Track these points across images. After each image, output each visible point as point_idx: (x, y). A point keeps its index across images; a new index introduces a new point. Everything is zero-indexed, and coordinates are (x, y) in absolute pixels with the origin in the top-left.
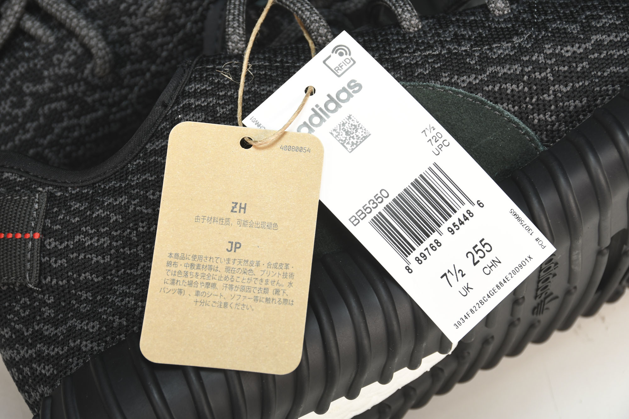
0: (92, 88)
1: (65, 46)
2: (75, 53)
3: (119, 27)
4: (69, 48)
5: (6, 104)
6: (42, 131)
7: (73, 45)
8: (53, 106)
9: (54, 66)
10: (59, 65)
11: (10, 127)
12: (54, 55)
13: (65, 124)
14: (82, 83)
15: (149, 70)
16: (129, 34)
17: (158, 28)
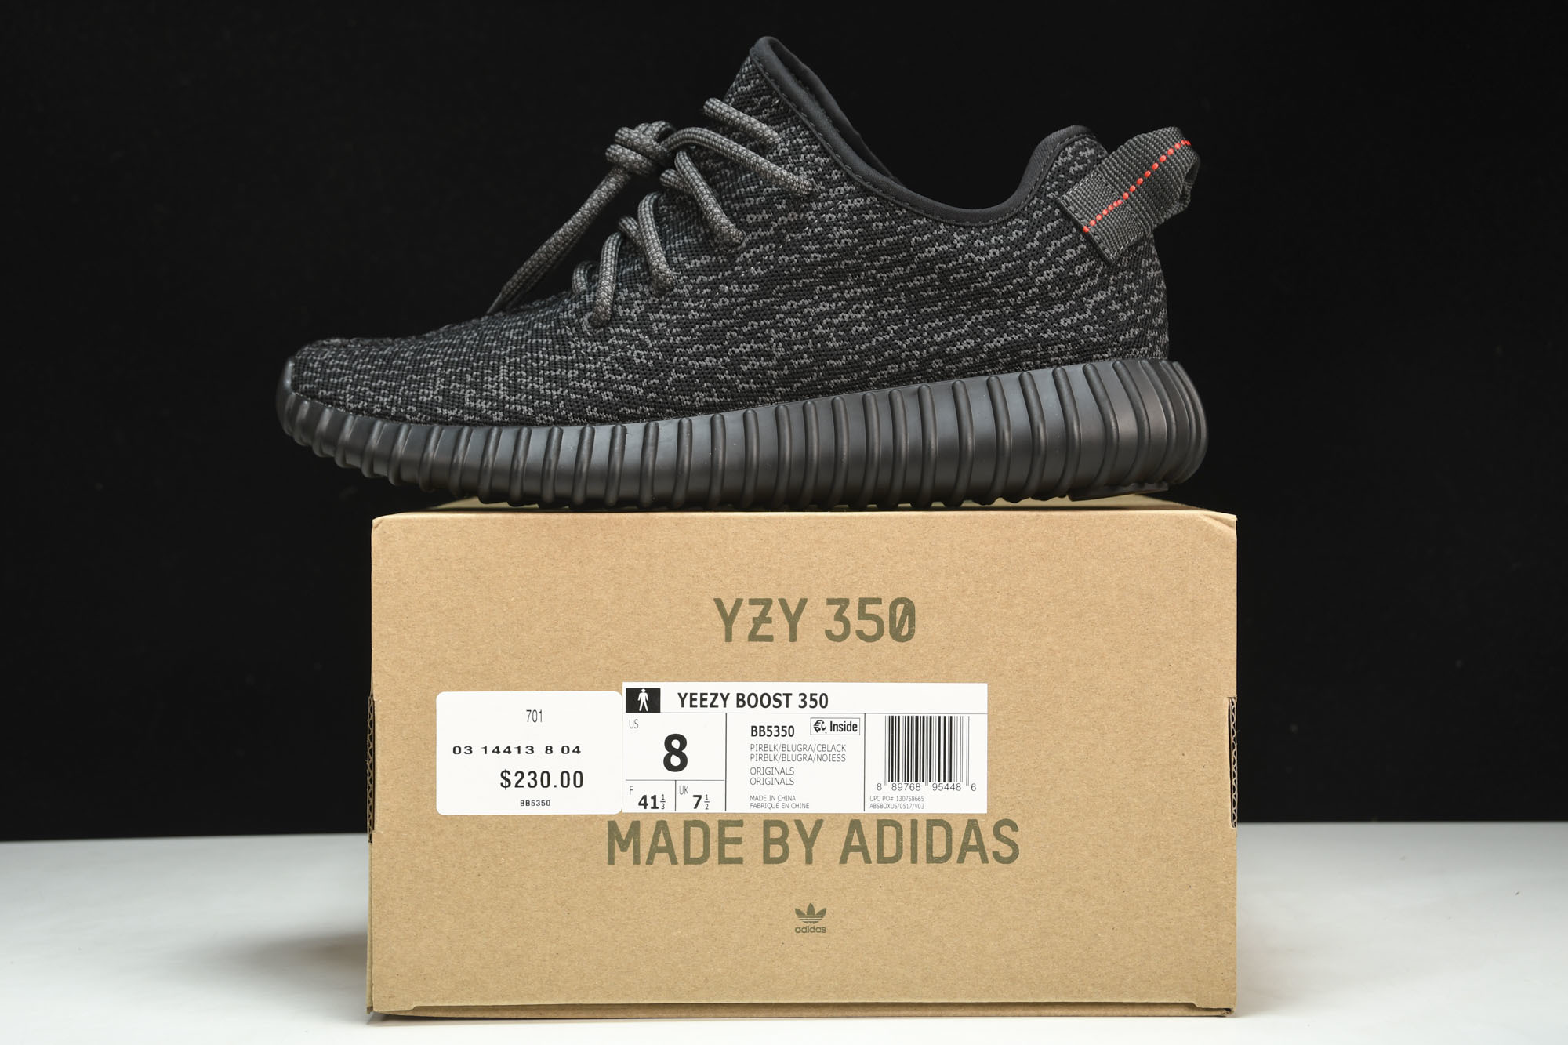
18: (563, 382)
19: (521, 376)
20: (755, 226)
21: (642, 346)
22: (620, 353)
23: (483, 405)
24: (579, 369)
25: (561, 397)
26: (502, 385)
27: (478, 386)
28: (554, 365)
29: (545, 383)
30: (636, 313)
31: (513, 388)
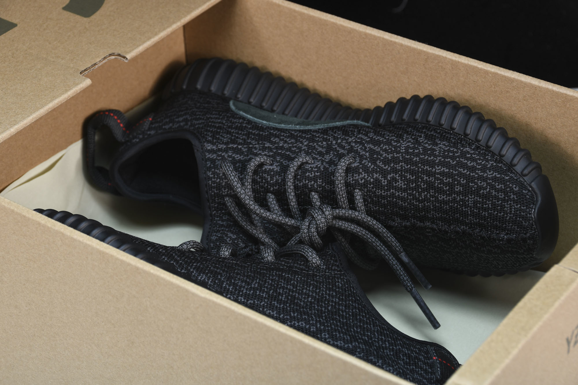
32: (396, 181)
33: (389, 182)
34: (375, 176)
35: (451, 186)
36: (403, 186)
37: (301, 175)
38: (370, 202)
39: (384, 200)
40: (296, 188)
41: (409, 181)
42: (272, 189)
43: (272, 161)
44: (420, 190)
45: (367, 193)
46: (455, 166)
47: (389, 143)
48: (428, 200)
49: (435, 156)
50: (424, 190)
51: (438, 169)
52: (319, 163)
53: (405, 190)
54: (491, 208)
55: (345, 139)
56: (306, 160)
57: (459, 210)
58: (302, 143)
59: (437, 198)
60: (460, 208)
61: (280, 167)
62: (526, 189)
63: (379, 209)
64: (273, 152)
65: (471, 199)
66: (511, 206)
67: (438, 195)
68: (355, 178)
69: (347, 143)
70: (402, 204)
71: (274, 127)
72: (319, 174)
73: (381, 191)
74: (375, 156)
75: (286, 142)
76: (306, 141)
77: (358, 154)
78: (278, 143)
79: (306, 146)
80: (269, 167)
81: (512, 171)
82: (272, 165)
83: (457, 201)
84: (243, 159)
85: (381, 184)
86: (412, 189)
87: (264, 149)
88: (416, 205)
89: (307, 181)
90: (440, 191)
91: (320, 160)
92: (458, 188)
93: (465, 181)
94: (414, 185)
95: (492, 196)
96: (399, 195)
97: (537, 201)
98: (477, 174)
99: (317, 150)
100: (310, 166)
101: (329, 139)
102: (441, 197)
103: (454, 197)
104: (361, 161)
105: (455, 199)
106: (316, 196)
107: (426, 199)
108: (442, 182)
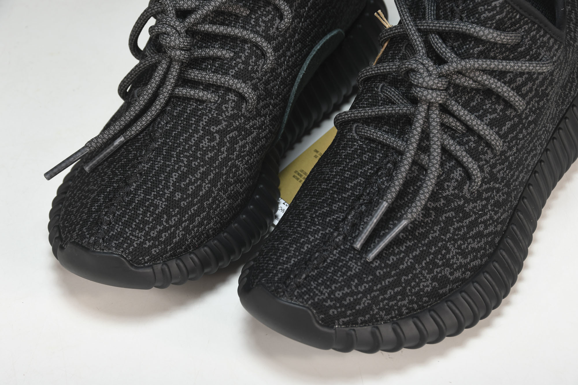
0: (248, 119)
1: (227, 99)
2: (234, 101)
3: (251, 81)
4: (229, 100)
5: (205, 141)
6: (231, 150)
7: (231, 96)
8: (231, 135)
9: (224, 112)
10: (227, 110)
11: (213, 153)
12: (222, 106)
13: (240, 144)
14: (242, 118)
15: (270, 103)
16: (256, 83)
17: (269, 77)
18: (480, 235)
19: (461, 244)
20: (526, 94)
21: (498, 190)
22: (492, 201)
23: (458, 274)
24: (481, 222)
25: (486, 243)
26: (458, 256)
27: (447, 264)
28: (470, 227)
29: (474, 241)
30: (487, 173)
31: (464, 254)
32: (210, 141)
33: (211, 133)
34: (224, 123)
35: (183, 191)
36: (201, 144)
37: (255, 51)
38: (198, 107)
39: (195, 121)
40: (245, 41)
41: (205, 153)
42: (253, 17)
43: (280, 32)
44: (191, 159)
45: (209, 107)
46: (202, 204)
47: (250, 153)
48: (176, 162)
49: (219, 190)
50: (189, 162)
51: (206, 186)
52: (260, 75)
53: (197, 144)
54: (144, 219)
55: (270, 114)
56: (268, 64)
57: (154, 188)
58: (285, 70)
59: (176, 171)
60: (157, 190)
61: (271, 36)
62: (149, 260)
63: (187, 113)
64: (288, 38)
65: (162, 204)
66: (138, 237)
67: (178, 174)
68: (230, 102)
69: (266, 114)
70: (183, 136)
71: (310, 54)
72: (250, 69)
73: (206, 122)
74: (243, 133)
75: (292, 56)
76: (284, 75)
77: (252, 117)
78: (294, 47)
79: (281, 73)
80: (276, 25)
81: (172, 257)
82: (277, 28)
83: (164, 189)
84: (294, 4)
85: (213, 125)
86: (195, 152)
87: (295, 30)
88: (177, 149)
89: (247, 54)
90: (183, 177)
91: (262, 78)
92: (178, 196)
93: (182, 205)
94: (199, 156)
95: (157, 225)
96: (194, 137)
97: (132, 265)
98: (185, 221)
99: (272, 81)
100: (261, 65)
101: (277, 99)
102: (175, 176)
103: (170, 188)
104: (245, 117)
105: (168, 188)
106: (227, 56)
107: (179, 160)
108: (191, 183)
